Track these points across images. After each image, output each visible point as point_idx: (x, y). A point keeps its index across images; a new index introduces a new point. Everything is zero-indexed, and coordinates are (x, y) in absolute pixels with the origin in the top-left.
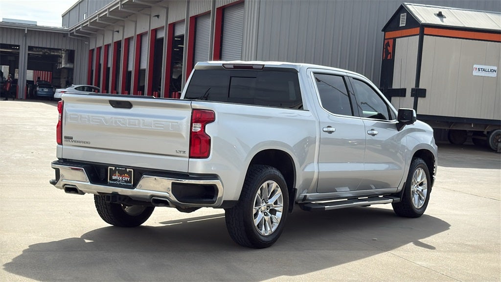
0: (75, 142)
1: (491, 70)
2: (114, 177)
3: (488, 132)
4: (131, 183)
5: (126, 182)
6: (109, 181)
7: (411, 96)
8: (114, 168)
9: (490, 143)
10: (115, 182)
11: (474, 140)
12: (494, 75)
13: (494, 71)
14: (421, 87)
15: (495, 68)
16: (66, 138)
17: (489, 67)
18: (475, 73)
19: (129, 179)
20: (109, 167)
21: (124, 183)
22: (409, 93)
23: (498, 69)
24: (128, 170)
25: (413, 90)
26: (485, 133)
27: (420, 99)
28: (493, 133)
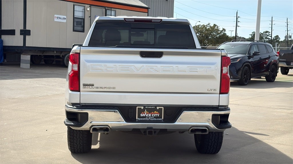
0: (97, 88)
1: (63, 18)
2: (142, 115)
3: (62, 56)
4: (161, 118)
5: (155, 117)
6: (137, 118)
7: (21, 34)
8: (142, 108)
9: (65, 63)
10: (144, 119)
11: (45, 61)
12: (65, 21)
13: (65, 19)
14: (27, 29)
15: (65, 17)
16: (85, 85)
17: (62, 16)
18: (56, 20)
19: (158, 115)
20: (137, 107)
21: (154, 119)
22: (18, 32)
23: (67, 17)
24: (158, 108)
25: (21, 31)
26: (61, 56)
27: (27, 37)
28: (66, 57)
